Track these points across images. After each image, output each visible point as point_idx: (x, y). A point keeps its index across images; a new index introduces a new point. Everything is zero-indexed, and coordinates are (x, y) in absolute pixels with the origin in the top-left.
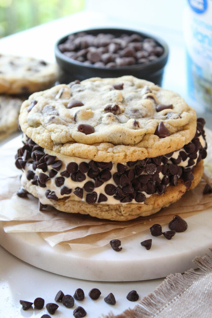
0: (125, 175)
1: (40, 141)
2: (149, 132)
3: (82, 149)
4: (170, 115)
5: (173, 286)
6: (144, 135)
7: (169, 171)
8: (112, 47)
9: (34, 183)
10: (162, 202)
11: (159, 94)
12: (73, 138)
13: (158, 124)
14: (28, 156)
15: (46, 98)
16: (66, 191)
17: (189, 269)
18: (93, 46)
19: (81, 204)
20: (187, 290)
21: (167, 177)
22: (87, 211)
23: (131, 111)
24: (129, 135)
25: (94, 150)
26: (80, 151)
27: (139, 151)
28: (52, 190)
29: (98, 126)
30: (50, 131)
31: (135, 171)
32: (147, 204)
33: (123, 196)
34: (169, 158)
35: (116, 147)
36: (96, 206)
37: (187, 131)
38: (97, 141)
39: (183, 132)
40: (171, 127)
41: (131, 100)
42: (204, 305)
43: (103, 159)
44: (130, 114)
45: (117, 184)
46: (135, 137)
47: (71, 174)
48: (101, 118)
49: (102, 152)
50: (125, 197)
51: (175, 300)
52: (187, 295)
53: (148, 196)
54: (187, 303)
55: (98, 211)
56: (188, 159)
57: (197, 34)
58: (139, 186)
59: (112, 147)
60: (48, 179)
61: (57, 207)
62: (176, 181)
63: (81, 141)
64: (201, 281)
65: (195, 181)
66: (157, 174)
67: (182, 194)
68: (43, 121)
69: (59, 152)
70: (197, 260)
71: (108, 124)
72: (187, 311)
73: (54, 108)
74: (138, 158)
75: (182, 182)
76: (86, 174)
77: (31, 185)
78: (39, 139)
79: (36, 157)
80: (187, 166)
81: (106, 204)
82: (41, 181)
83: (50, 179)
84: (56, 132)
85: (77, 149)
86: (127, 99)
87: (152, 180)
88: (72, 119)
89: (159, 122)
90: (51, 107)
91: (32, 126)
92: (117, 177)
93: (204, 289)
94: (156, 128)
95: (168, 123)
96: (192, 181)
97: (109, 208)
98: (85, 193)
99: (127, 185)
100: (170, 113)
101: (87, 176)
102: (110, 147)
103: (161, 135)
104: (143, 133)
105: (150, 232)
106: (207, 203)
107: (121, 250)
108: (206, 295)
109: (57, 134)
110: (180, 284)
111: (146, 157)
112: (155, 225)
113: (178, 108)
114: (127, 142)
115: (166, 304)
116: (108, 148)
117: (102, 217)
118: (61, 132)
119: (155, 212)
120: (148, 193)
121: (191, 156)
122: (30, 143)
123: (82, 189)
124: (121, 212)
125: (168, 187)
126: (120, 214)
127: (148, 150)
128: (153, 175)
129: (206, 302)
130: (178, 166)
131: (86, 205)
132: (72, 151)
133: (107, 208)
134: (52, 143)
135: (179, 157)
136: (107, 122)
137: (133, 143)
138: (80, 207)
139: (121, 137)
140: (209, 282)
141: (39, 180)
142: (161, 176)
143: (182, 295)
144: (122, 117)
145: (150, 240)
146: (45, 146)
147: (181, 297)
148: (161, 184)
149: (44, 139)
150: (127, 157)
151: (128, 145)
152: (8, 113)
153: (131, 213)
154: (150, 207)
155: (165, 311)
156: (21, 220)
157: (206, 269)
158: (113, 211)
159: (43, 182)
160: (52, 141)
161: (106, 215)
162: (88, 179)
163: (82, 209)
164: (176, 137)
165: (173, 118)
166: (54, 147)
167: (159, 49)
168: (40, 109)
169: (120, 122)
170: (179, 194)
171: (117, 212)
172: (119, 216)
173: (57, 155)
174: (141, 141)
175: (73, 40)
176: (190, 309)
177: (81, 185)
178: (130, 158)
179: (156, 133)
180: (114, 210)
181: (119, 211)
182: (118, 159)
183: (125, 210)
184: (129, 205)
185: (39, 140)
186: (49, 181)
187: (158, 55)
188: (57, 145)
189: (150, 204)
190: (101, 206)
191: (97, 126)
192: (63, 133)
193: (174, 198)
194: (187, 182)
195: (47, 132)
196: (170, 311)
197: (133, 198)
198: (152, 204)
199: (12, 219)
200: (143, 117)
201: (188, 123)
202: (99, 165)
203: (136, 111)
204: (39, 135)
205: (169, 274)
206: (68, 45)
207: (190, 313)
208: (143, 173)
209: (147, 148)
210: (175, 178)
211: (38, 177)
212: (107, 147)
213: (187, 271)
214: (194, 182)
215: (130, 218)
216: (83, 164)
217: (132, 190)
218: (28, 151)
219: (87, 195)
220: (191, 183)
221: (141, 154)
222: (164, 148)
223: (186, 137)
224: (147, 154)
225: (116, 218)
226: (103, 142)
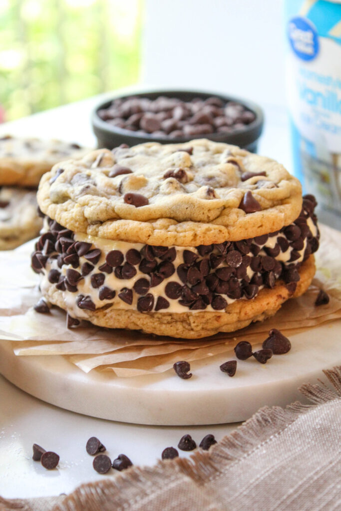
0: (196, 268)
1: (67, 221)
2: (229, 204)
3: (130, 226)
4: (262, 184)
5: (269, 422)
6: (223, 208)
7: (261, 265)
8: (178, 113)
9: (61, 287)
10: (253, 311)
11: (245, 161)
12: (116, 213)
13: (244, 194)
14: (51, 249)
15: (78, 165)
16: (108, 294)
17: (294, 402)
18: (149, 111)
19: (129, 314)
20: (290, 426)
21: (259, 274)
22: (139, 323)
23: (203, 178)
24: (199, 207)
25: (148, 229)
26: (127, 229)
27: (214, 229)
28: (86, 295)
29: (154, 197)
30: (84, 205)
31: (210, 262)
32: (229, 313)
33: (192, 298)
34: (261, 247)
35: (181, 224)
36: (152, 316)
37: (287, 205)
38: (152, 217)
39: (282, 207)
40: (263, 199)
41: (204, 165)
42: (315, 445)
43: (161, 241)
44: (202, 182)
45: (183, 281)
46: (209, 210)
47: (114, 268)
48: (159, 187)
49: (159, 231)
50: (196, 301)
51: (271, 440)
52: (289, 433)
53: (230, 301)
54: (290, 444)
55: (156, 324)
56: (290, 249)
57: (305, 91)
58: (216, 283)
59: (175, 224)
60: (81, 278)
61: (94, 320)
62: (272, 282)
63: (128, 216)
64: (310, 414)
65: (302, 285)
66: (243, 267)
67: (281, 301)
68: (73, 192)
69: (96, 235)
70: (305, 388)
71: (169, 194)
72: (290, 454)
73: (89, 177)
74: (214, 240)
75: (282, 284)
76: (136, 267)
77: (55, 291)
78: (66, 217)
79: (63, 246)
80: (288, 261)
81: (168, 313)
82: (70, 281)
83: (83, 278)
84: (92, 205)
85: (123, 227)
86: (198, 165)
87: (235, 275)
88: (116, 189)
89: (245, 191)
90: (85, 176)
91: (56, 202)
92: (182, 271)
93: (315, 424)
94: (240, 200)
95: (258, 194)
96: (298, 283)
97: (172, 319)
98: (136, 296)
99: (199, 283)
100: (262, 181)
101: (138, 271)
102: (172, 224)
103: (248, 210)
104: (221, 205)
105: (235, 354)
106: (321, 317)
107: (190, 377)
108: (318, 432)
109: (92, 208)
110: (278, 419)
111: (227, 239)
112: (240, 342)
113: (273, 176)
114: (197, 217)
115: (257, 445)
116: (169, 226)
117: (162, 332)
118: (99, 205)
119: (242, 328)
120: (231, 297)
121: (294, 244)
122: (53, 229)
123: (130, 291)
124: (190, 325)
125: (261, 290)
126: (189, 327)
127: (229, 228)
128: (237, 269)
129: (318, 441)
130: (275, 261)
131: (138, 314)
132: (116, 230)
133: (169, 318)
134: (86, 222)
135: (277, 245)
136: (167, 191)
137: (206, 219)
138: (129, 317)
139: (188, 209)
140: (322, 413)
141: (67, 280)
142: (250, 272)
143: (282, 433)
144: (191, 186)
145: (233, 361)
146: (75, 227)
147: (280, 436)
148: (250, 283)
149: (74, 216)
150: (198, 237)
151: (199, 221)
152: (21, 212)
153: (205, 326)
154: (234, 317)
155: (256, 454)
156: (40, 339)
157: (318, 400)
158: (178, 323)
159: (73, 283)
160: (86, 219)
161: (167, 329)
162: (139, 275)
163: (132, 321)
164: (271, 212)
165: (266, 187)
166: (88, 228)
167: (248, 115)
168: (69, 179)
169: (187, 192)
170: (277, 300)
171: (184, 324)
172: (187, 331)
173: (93, 242)
174: (218, 217)
175: (119, 105)
176: (294, 451)
177: (130, 284)
178: (202, 239)
179: (241, 206)
180: (180, 321)
181: (187, 323)
182: (184, 240)
183: (196, 322)
184: (202, 314)
185: (66, 219)
186: (82, 281)
187: (247, 122)
188: (93, 225)
189: (234, 313)
190: (160, 316)
191: (152, 196)
192: (103, 206)
193: (269, 305)
194: (290, 284)
195: (79, 207)
196: (264, 454)
197: (208, 304)
198: (237, 313)
199: (26, 338)
200: (221, 187)
201: (288, 195)
202: (156, 251)
203: (210, 178)
204: (66, 212)
205: (263, 406)
206: (112, 112)
207: (294, 456)
208: (221, 265)
209: (227, 226)
210: (271, 276)
211: (66, 277)
212: (167, 224)
213: (290, 404)
214: (300, 286)
215: (204, 334)
216: (132, 252)
217: (205, 290)
218: (51, 242)
219: (139, 299)
220: (295, 285)
221: (219, 234)
222: (254, 227)
223: (285, 214)
224: (227, 235)
225: (182, 333)
226: (161, 217)
